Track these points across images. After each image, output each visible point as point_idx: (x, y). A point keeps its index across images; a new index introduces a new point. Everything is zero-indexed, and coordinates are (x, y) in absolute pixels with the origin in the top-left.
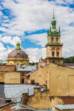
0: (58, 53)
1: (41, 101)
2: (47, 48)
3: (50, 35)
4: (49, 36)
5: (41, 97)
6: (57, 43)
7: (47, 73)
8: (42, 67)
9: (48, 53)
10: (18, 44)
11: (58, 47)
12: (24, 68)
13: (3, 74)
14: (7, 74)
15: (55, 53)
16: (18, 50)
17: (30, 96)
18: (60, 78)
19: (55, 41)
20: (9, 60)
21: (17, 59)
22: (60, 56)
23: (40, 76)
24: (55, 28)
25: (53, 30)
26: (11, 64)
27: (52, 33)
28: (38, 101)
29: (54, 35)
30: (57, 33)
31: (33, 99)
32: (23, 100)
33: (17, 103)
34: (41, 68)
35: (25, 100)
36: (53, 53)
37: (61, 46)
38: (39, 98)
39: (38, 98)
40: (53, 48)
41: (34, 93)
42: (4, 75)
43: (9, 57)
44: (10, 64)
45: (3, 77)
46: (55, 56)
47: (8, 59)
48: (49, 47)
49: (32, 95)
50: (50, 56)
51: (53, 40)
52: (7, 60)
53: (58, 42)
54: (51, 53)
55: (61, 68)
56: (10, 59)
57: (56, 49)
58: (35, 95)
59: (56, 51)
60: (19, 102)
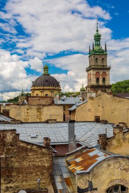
0: (104, 80)
1: (123, 144)
2: (89, 72)
3: (93, 54)
4: (91, 56)
5: (124, 139)
6: (103, 66)
7: (99, 106)
8: (91, 98)
9: (89, 80)
10: (46, 68)
11: (104, 71)
12: (64, 100)
13: (41, 108)
14: (45, 109)
15: (101, 79)
16: (46, 76)
17: (110, 138)
18: (116, 113)
19: (99, 63)
20: (34, 90)
21: (45, 88)
22: (107, 84)
23: (89, 110)
24: (99, 45)
25: (96, 48)
26: (37, 95)
27: (96, 52)
28: (120, 145)
29: (99, 55)
30: (103, 52)
31: (114, 142)
32: (100, 143)
33: (93, 147)
34: (90, 100)
35: (103, 143)
36: (98, 79)
37: (109, 69)
38: (122, 141)
39: (120, 140)
40: (98, 72)
41: (115, 134)
42: (42, 110)
43: (34, 86)
44: (35, 95)
45: (40, 112)
46: (101, 83)
47: (33, 88)
48: (92, 72)
49: (112, 137)
50: (94, 83)
51: (97, 62)
52: (31, 90)
53: (105, 65)
54: (95, 79)
55: (118, 99)
56: (36, 88)
57: (101, 74)
58: (116, 137)
59: (101, 76)
60: (96, 147)
